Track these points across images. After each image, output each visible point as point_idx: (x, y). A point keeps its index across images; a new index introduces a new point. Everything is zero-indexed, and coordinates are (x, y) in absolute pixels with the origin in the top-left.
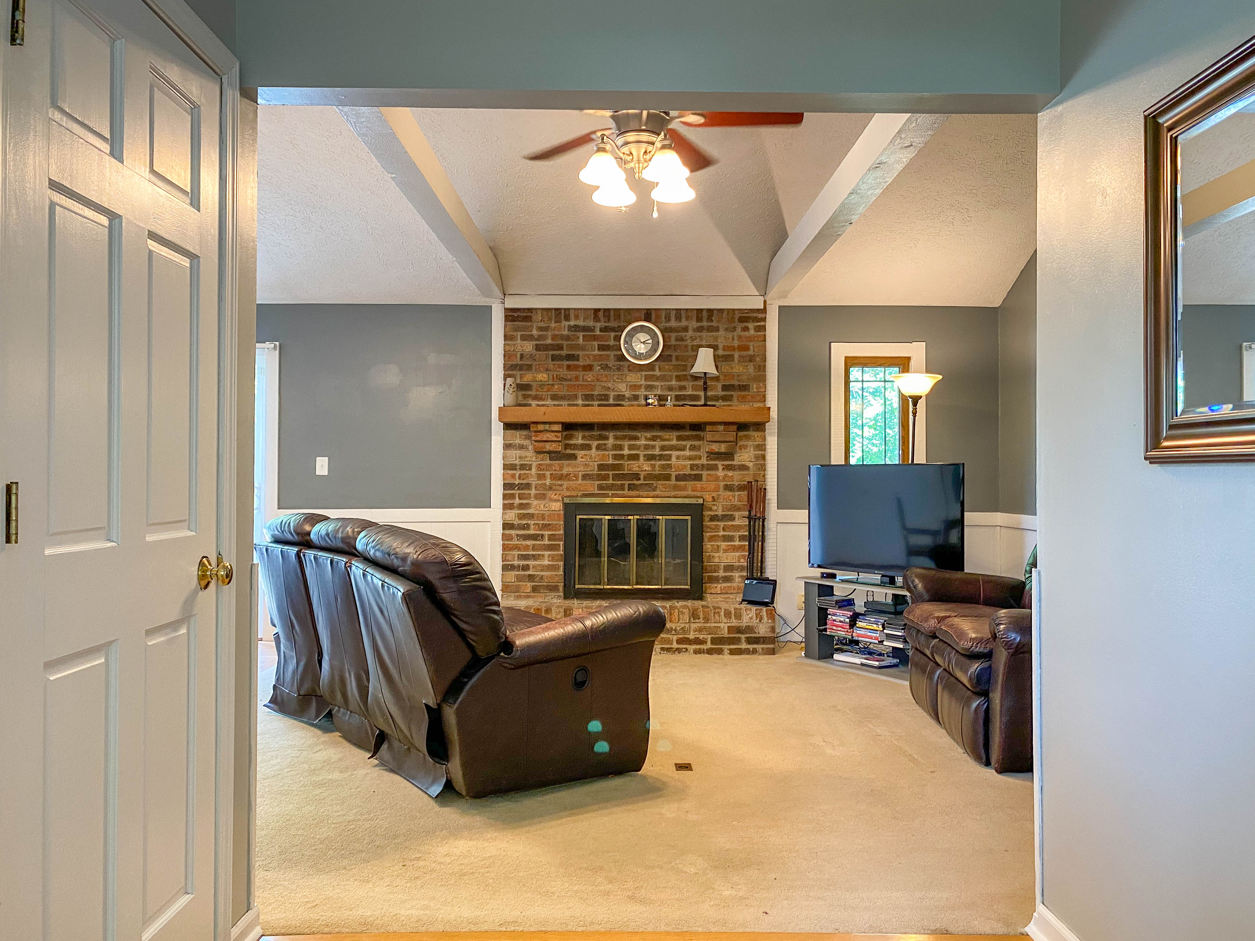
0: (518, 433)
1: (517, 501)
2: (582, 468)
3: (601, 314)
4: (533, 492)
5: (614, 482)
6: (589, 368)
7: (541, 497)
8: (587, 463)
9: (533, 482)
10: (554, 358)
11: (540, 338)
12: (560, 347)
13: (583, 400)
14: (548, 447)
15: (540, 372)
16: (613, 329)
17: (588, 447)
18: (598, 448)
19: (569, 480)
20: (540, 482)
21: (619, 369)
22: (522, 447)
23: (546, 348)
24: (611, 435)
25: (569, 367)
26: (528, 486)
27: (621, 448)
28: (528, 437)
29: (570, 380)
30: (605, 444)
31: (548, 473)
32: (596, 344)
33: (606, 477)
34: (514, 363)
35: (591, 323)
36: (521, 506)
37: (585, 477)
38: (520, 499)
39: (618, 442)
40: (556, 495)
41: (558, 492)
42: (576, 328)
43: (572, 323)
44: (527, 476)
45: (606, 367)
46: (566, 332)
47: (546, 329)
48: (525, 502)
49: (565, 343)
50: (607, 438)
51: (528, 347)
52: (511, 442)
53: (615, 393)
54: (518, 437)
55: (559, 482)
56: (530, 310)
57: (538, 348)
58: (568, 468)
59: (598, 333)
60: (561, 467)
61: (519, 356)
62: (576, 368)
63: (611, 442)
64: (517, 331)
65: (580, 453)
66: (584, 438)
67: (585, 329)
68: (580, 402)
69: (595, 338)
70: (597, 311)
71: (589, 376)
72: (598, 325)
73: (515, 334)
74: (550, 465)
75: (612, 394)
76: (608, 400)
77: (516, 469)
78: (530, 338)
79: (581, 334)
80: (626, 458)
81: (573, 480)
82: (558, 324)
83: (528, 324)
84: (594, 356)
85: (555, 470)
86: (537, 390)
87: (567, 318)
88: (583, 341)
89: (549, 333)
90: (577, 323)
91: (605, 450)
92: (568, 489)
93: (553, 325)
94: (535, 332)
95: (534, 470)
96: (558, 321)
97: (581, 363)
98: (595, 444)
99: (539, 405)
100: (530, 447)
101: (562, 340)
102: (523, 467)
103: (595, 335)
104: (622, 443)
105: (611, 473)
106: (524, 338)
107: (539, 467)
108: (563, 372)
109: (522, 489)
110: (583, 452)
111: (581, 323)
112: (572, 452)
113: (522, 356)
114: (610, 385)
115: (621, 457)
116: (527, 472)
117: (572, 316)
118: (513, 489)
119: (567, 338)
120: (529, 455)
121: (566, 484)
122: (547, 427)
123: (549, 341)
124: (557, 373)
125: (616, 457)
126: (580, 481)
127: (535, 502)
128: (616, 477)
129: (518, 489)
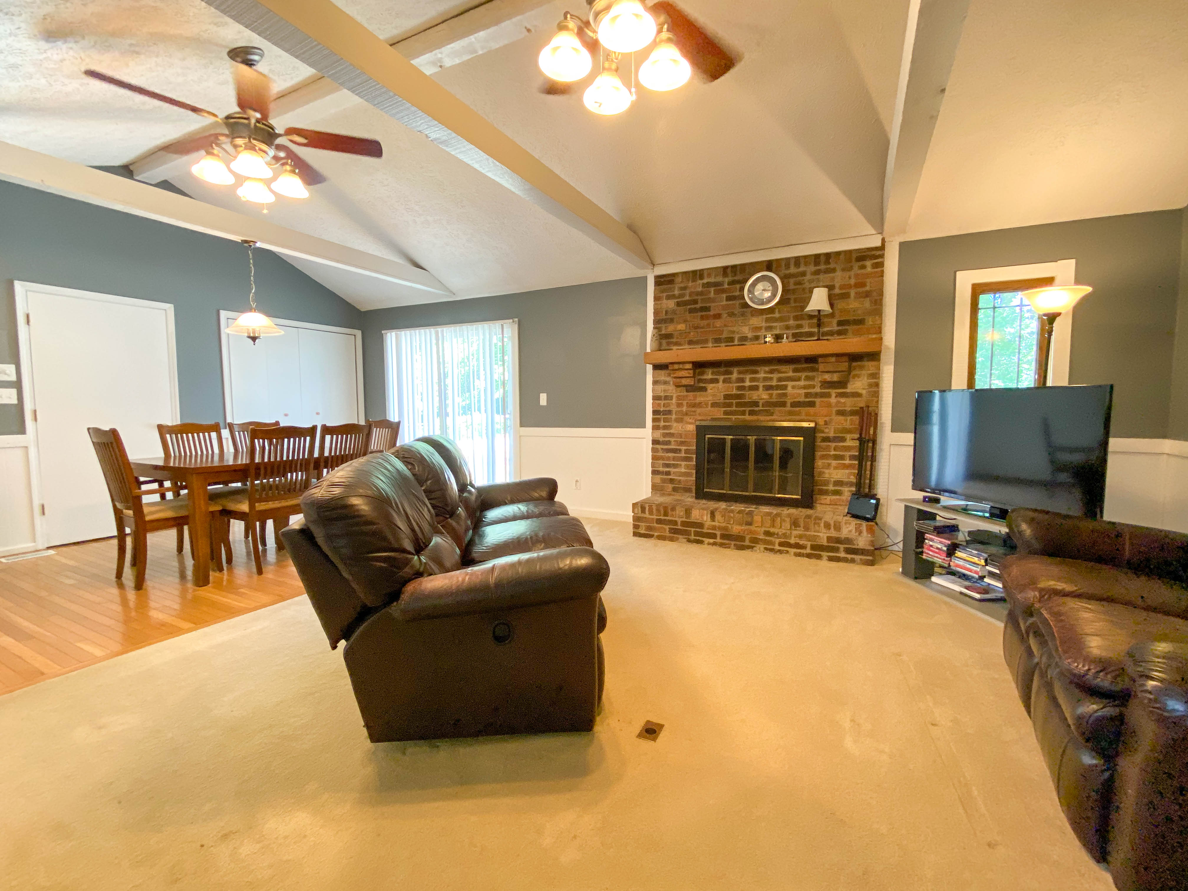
0: (663, 372)
1: (662, 424)
2: (710, 398)
3: (729, 270)
4: (674, 417)
5: (737, 409)
6: (718, 316)
7: (679, 420)
8: (715, 393)
9: (673, 409)
10: (691, 311)
11: (681, 296)
12: (695, 302)
13: (713, 343)
14: (684, 382)
15: (680, 323)
16: (738, 282)
17: (716, 381)
18: (724, 381)
19: (701, 407)
20: (679, 409)
21: (743, 315)
22: (665, 383)
23: (685, 303)
24: (735, 370)
25: (702, 318)
26: (670, 412)
27: (742, 380)
28: (669, 375)
29: (703, 328)
30: (730, 378)
31: (685, 403)
32: (724, 296)
33: (730, 405)
34: (661, 318)
35: (720, 279)
36: (665, 428)
37: (714, 405)
38: (664, 422)
39: (741, 376)
40: (690, 419)
41: (692, 417)
42: (709, 285)
43: (705, 281)
44: (669, 405)
45: (731, 315)
46: (700, 289)
47: (685, 288)
48: (667, 424)
49: (699, 298)
50: (731, 373)
51: (671, 304)
52: (658, 379)
53: (740, 335)
54: (663, 375)
55: (693, 409)
56: (674, 275)
57: (678, 304)
58: (700, 397)
59: (726, 286)
60: (695, 397)
61: (664, 312)
62: (707, 317)
63: (735, 376)
64: (663, 292)
65: (710, 386)
66: (713, 373)
67: (716, 284)
68: (710, 345)
69: (723, 291)
70: (725, 268)
71: (718, 323)
72: (727, 280)
73: (661, 295)
74: (687, 396)
75: (737, 337)
76: (733, 342)
77: (661, 400)
78: (673, 297)
79: (712, 289)
80: (747, 388)
81: (704, 408)
82: (694, 283)
83: (671, 286)
84: (723, 306)
85: (690, 400)
86: (677, 338)
87: (701, 277)
88: (715, 294)
89: (687, 292)
90: (709, 280)
91: (730, 382)
92: (700, 414)
93: (690, 284)
94: (676, 292)
95: (674, 401)
96: (694, 281)
97: (712, 313)
98: (721, 378)
99: (678, 349)
100: (671, 383)
101: (697, 295)
102: (666, 398)
103: (723, 289)
104: (744, 376)
105: (734, 401)
106: (668, 298)
107: (678, 398)
108: (698, 322)
109: (666, 415)
110: (712, 385)
111: (712, 280)
112: (704, 385)
113: (666, 312)
114: (735, 329)
115: (743, 388)
116: (669, 401)
117: (705, 275)
118: (659, 415)
119: (701, 293)
120: (671, 389)
121: (699, 410)
122: (681, 366)
123: (687, 298)
124: (693, 323)
125: (739, 388)
126: (709, 408)
127: (675, 425)
128: (738, 405)
129: (663, 415)
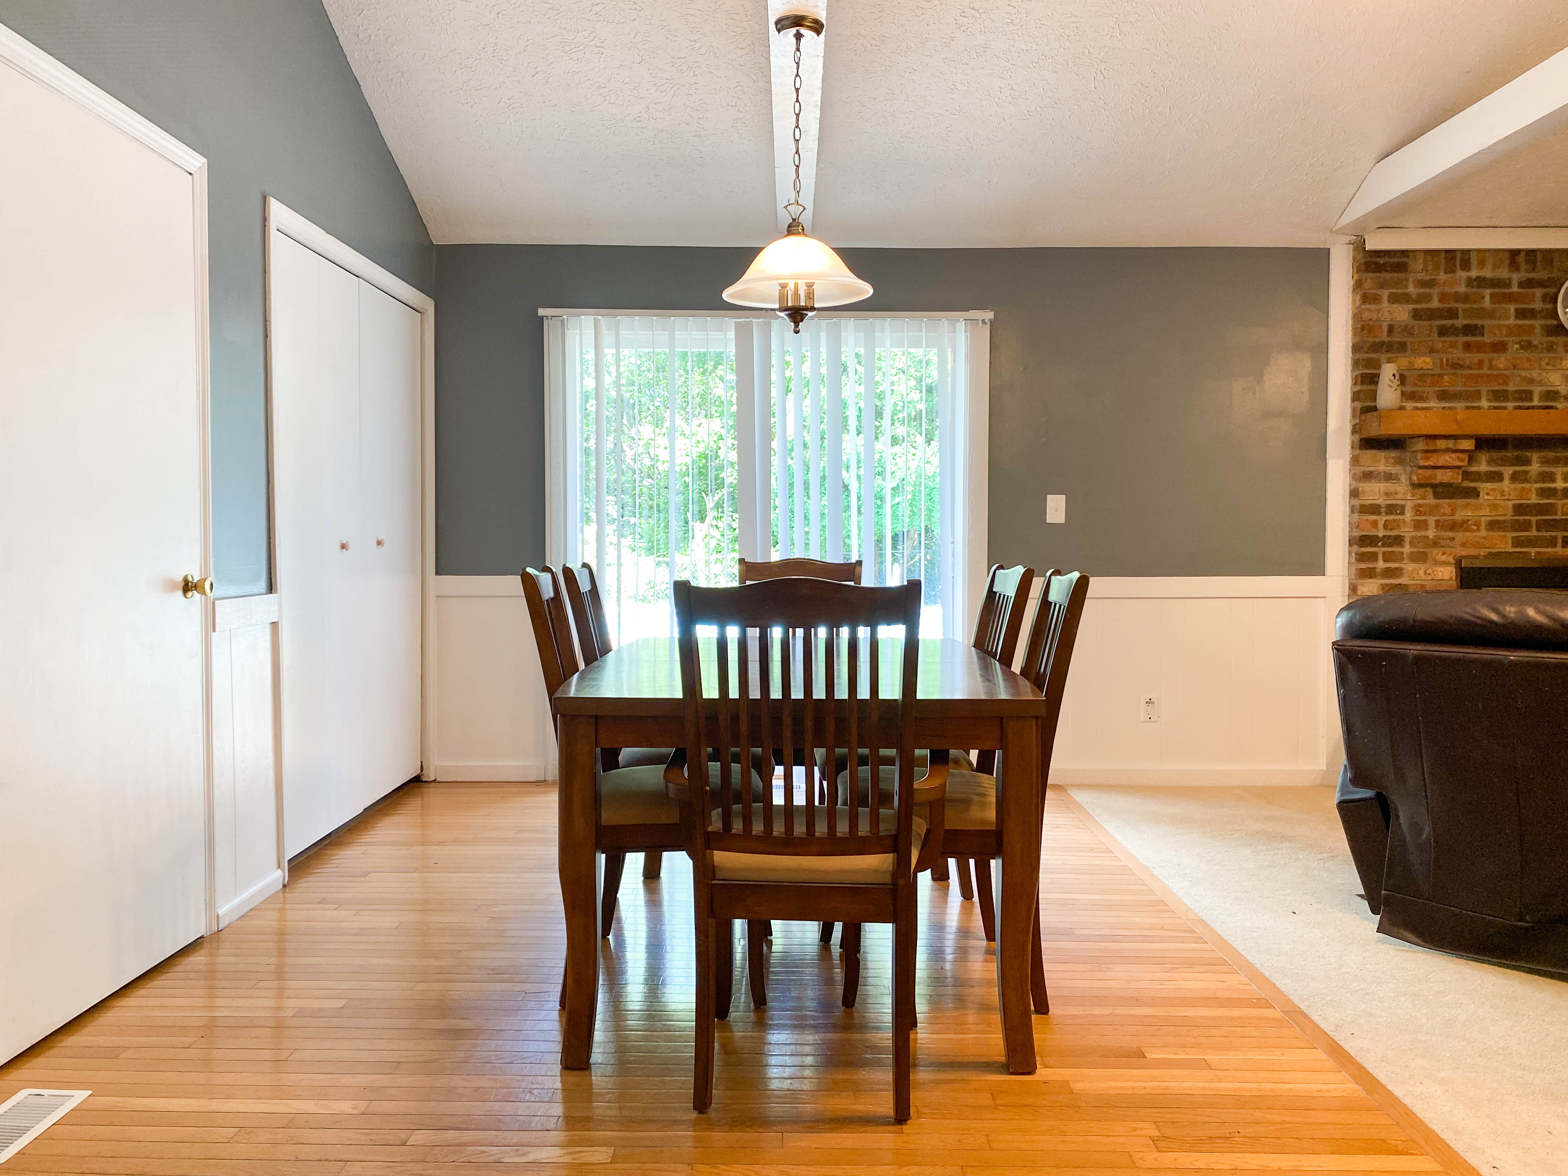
0: (1382, 455)
1: (1381, 565)
2: (1486, 511)
3: (1521, 259)
4: (1407, 549)
5: (1540, 534)
6: (1500, 347)
7: (1419, 558)
8: (1496, 502)
9: (1406, 534)
10: (1443, 332)
11: (1421, 298)
12: (1452, 314)
13: (1489, 400)
14: (1442, 477)
15: (1421, 354)
16: (1541, 284)
17: (1497, 477)
18: (1514, 478)
19: (1466, 530)
20: (1419, 534)
21: (1550, 348)
22: (1389, 477)
23: (1431, 315)
24: (1535, 456)
25: (1467, 347)
26: (1398, 540)
27: (1551, 478)
28: (1399, 461)
29: (1469, 367)
30: (1526, 472)
31: (1431, 520)
32: (1512, 308)
33: (1526, 526)
34: (1377, 340)
35: (1503, 273)
36: (1388, 573)
37: (1493, 525)
38: (1385, 561)
39: (1547, 469)
40: (1443, 554)
41: (1448, 550)
42: (1480, 282)
43: (1474, 274)
44: (1397, 524)
45: (1528, 346)
46: (1462, 289)
47: (1431, 284)
48: (1393, 565)
49: (1461, 306)
50: (1528, 462)
51: (1401, 314)
52: (1372, 469)
53: (1544, 389)
54: (1381, 461)
55: (1451, 534)
56: (1404, 253)
57: (1416, 315)
58: (1464, 510)
59: (1515, 289)
60: (1453, 511)
61: (1385, 329)
62: (1480, 348)
63: (1535, 468)
64: (1382, 287)
65: (1485, 487)
66: (1490, 462)
67: (1494, 283)
68: (1484, 403)
69: (1511, 298)
70: (1514, 253)
71: (1501, 361)
72: (1516, 277)
73: (1379, 292)
74: (1437, 506)
75: (1537, 390)
76: (1531, 399)
77: (1379, 513)
78: (1404, 299)
79: (1487, 292)
80: (1560, 494)
81: (1473, 531)
82: (1449, 275)
83: (1402, 276)
84: (1509, 328)
85: (1444, 514)
86: (1415, 385)
87: (1466, 265)
88: (1492, 302)
89: (1435, 292)
90: (1482, 273)
91: (1526, 480)
92: (1463, 545)
93: (1442, 277)
94: (1412, 289)
95: (1409, 516)
96: (1450, 270)
97: (1487, 339)
98: (1508, 471)
99: (1417, 408)
100: (1403, 478)
101: (1456, 301)
102: (1391, 509)
103: (1510, 293)
104: (1553, 470)
105: (1534, 519)
106: (1394, 299)
107: (1418, 510)
108: (1458, 354)
109: (1390, 545)
110: (1489, 485)
111: (1487, 273)
112: (1471, 485)
113: (1391, 329)
114: (1535, 374)
115: (1553, 492)
116: (1397, 517)
117: (1474, 261)
118: (1376, 546)
119: (1466, 298)
120: (1402, 491)
121: (1460, 536)
123: (1435, 304)
124: (1450, 356)
125: (1543, 493)
126: (1484, 533)
127: (1409, 567)
128: (1540, 526)
129: (1383, 545)
